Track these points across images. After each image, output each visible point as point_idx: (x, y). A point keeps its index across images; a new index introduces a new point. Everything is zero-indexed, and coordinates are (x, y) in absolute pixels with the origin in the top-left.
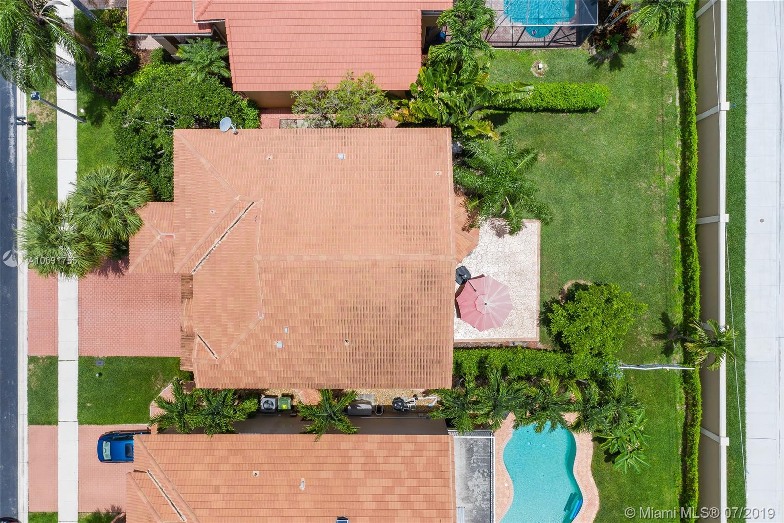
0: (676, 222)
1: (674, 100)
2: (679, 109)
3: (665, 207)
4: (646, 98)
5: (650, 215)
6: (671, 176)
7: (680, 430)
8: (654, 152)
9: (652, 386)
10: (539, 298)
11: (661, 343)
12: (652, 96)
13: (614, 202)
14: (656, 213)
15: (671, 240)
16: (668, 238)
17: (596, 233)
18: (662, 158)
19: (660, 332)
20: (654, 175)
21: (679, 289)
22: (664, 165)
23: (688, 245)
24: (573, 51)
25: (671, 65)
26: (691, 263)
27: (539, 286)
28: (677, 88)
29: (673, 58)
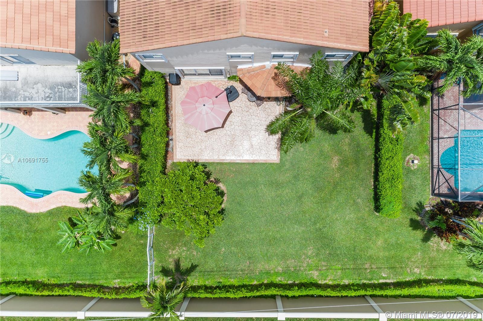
0: (277, 280)
1: (384, 278)
2: (376, 282)
3: (290, 270)
4: (387, 254)
5: (284, 257)
6: (317, 276)
7: (97, 283)
8: (339, 261)
9: (135, 259)
10: (211, 161)
11: (172, 266)
12: (388, 259)
13: (296, 226)
14: (286, 263)
15: (262, 276)
16: (264, 273)
17: (268, 210)
18: (333, 267)
19: (181, 266)
20: (320, 261)
21: (219, 282)
22: (327, 269)
23: (257, 289)
24: (428, 190)
25: (415, 275)
26: (242, 291)
27: (222, 162)
28: (395, 281)
29: (422, 278)
